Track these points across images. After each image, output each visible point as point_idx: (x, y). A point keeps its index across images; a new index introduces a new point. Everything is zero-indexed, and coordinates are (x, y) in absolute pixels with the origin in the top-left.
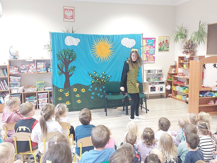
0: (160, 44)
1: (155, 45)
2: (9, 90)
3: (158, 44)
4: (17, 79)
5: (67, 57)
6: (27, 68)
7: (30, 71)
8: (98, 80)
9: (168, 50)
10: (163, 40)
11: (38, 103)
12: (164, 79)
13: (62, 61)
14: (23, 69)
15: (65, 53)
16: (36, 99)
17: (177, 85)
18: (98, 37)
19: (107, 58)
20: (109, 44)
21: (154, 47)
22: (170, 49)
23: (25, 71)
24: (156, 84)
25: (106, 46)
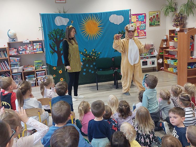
0: (151, 19)
1: (145, 20)
2: (10, 70)
3: (149, 20)
4: (16, 60)
5: (58, 37)
6: (25, 49)
7: (28, 52)
8: (88, 57)
9: (159, 25)
10: (153, 15)
11: (37, 81)
12: (156, 53)
13: (53, 40)
14: (21, 50)
15: (55, 33)
16: (35, 77)
17: (168, 58)
18: (86, 16)
19: (96, 35)
20: (97, 21)
21: (145, 23)
22: (161, 23)
23: (24, 52)
24: (148, 58)
25: (95, 24)
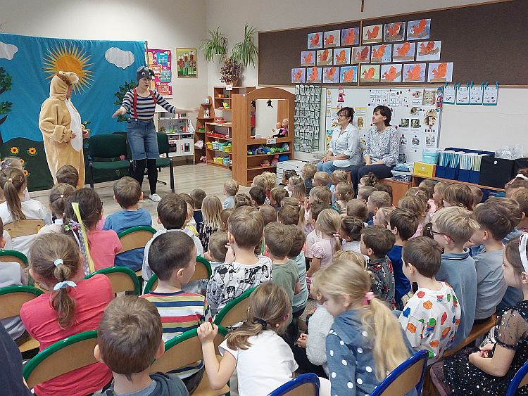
0: (180, 63)
1: (170, 64)
3: (176, 63)
9: (195, 75)
10: (184, 55)
12: (191, 129)
17: (214, 140)
18: (56, 44)
20: (81, 58)
21: (170, 68)
22: (199, 72)
24: (177, 138)
25: (75, 62)
